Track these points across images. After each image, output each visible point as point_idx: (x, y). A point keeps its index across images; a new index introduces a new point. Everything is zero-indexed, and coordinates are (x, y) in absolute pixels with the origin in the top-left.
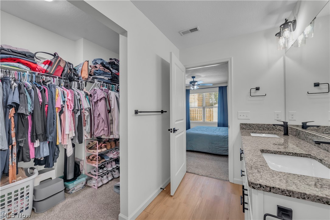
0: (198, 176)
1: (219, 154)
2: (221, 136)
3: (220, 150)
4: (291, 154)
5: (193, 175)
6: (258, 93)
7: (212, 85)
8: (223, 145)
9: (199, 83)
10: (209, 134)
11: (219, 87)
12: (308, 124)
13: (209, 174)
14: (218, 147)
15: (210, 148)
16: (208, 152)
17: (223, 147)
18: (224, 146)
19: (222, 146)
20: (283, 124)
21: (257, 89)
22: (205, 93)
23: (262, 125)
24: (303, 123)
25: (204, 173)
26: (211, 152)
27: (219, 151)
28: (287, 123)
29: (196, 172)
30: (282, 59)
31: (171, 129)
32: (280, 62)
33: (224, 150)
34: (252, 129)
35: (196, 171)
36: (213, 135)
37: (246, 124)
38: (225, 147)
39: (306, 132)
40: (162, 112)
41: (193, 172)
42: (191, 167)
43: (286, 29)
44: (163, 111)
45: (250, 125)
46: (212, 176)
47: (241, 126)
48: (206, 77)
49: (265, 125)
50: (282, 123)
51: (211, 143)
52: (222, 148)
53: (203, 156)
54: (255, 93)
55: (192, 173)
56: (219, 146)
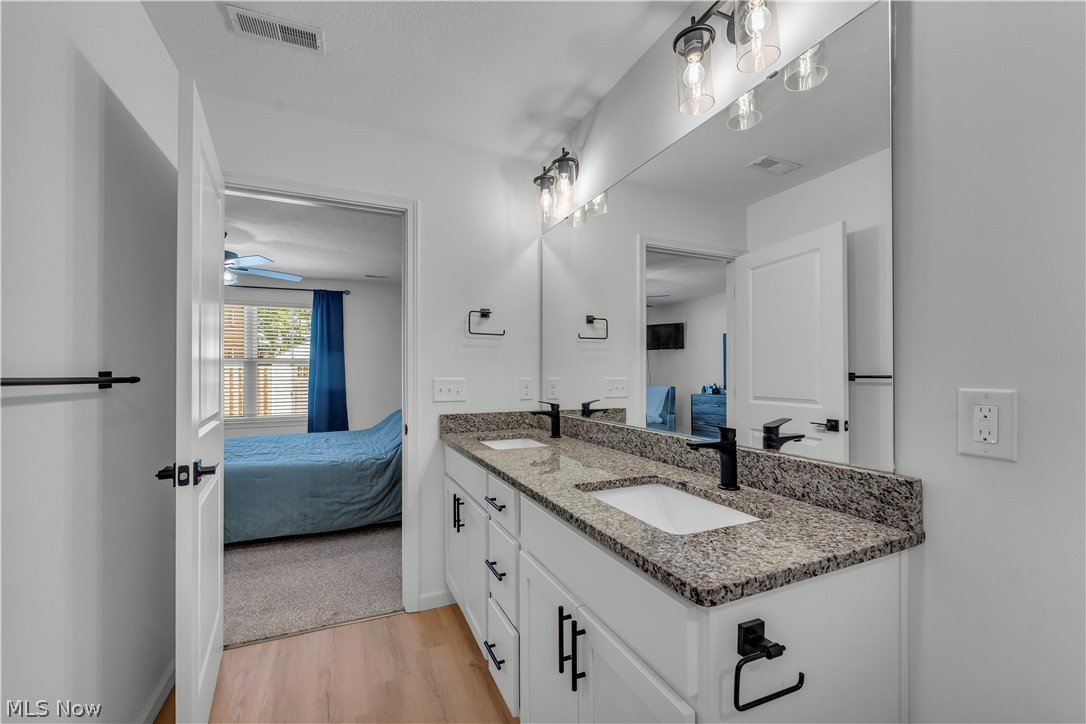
0: (285, 641)
1: (344, 528)
2: (348, 464)
3: (346, 513)
4: (628, 483)
5: (259, 647)
6: (487, 326)
7: (298, 279)
8: (356, 493)
9: (244, 262)
10: (300, 463)
11: (314, 291)
12: (592, 407)
13: (329, 614)
14: (336, 507)
15: (306, 516)
16: (299, 532)
17: (356, 500)
18: (359, 496)
19: (353, 498)
20: (550, 409)
21: (485, 314)
22: (256, 308)
23: (496, 415)
24: (584, 405)
25: (307, 619)
26: (309, 530)
27: (342, 519)
28: (558, 405)
29: (270, 630)
30: (536, 244)
31: (184, 469)
32: (530, 254)
33: (360, 509)
34: (472, 429)
35: (273, 624)
36: (319, 466)
37: (455, 417)
38: (364, 497)
39: (608, 427)
40: (105, 380)
41: (259, 634)
42: (239, 619)
43: (564, 175)
44: (109, 374)
45: (466, 418)
46: (343, 617)
47: (441, 422)
48: (277, 244)
49: (501, 414)
50: (548, 408)
51: (312, 497)
52: (354, 504)
53: (278, 551)
54: (479, 324)
55: (256, 641)
56: (342, 501)
